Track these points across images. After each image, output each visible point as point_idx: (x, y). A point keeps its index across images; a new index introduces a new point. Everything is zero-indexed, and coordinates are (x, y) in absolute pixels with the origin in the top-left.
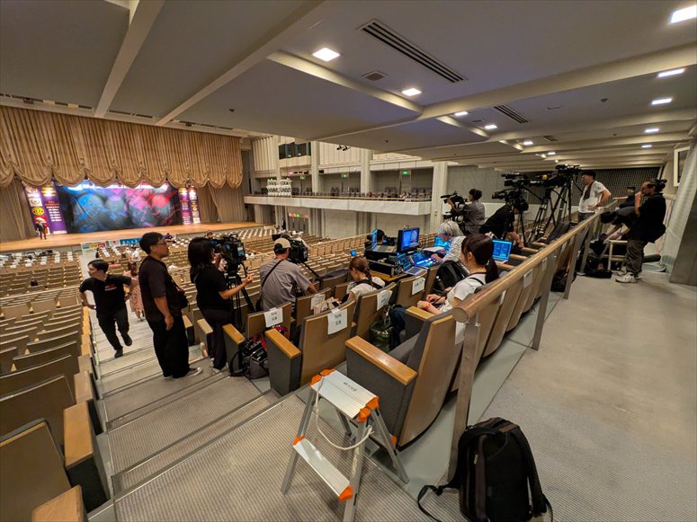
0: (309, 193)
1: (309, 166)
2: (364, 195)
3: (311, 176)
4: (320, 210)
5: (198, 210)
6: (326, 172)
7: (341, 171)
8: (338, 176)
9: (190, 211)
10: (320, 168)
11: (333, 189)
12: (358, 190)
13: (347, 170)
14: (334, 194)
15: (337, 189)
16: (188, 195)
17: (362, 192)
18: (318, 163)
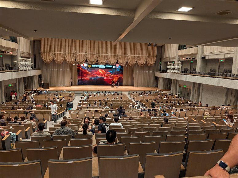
0: (194, 72)
1: (196, 54)
2: (234, 75)
3: (196, 60)
4: (199, 84)
6: (207, 58)
7: (218, 57)
8: (217, 60)
10: (203, 55)
11: (211, 70)
12: (230, 72)
13: (222, 56)
14: (212, 74)
15: (215, 70)
17: (233, 73)
18: (202, 52)
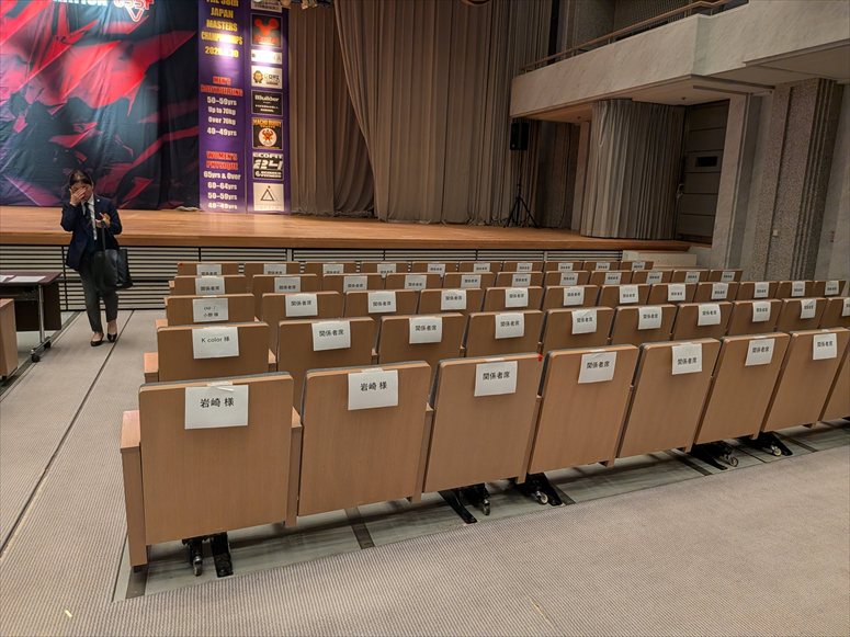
5: (284, 144)
9: (243, 145)
16: (244, 61)
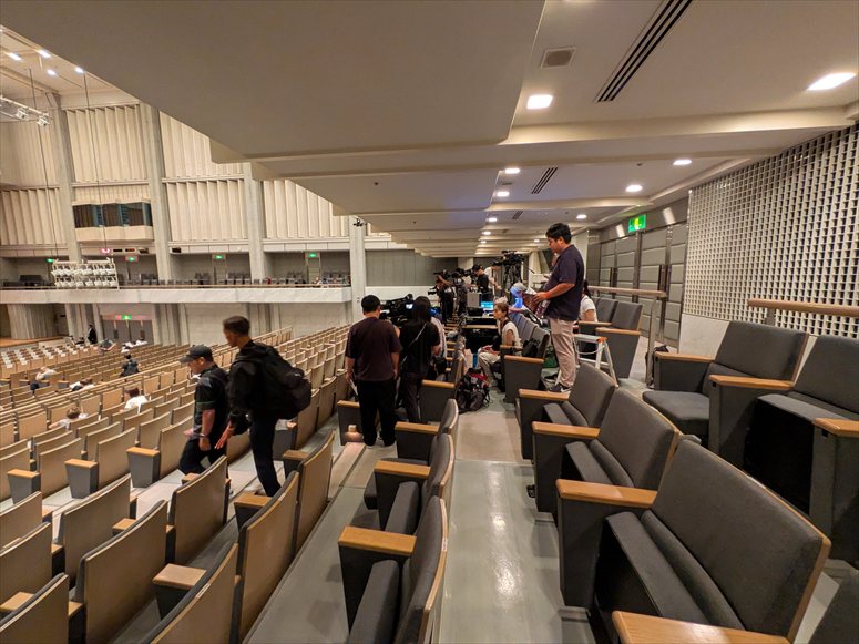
1: (148, 242)
2: (257, 281)
4: (175, 306)
6: (184, 251)
8: (207, 257)
10: (176, 245)
11: (198, 274)
14: (203, 282)
15: (206, 275)
17: (253, 277)
18: (170, 237)
